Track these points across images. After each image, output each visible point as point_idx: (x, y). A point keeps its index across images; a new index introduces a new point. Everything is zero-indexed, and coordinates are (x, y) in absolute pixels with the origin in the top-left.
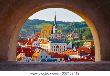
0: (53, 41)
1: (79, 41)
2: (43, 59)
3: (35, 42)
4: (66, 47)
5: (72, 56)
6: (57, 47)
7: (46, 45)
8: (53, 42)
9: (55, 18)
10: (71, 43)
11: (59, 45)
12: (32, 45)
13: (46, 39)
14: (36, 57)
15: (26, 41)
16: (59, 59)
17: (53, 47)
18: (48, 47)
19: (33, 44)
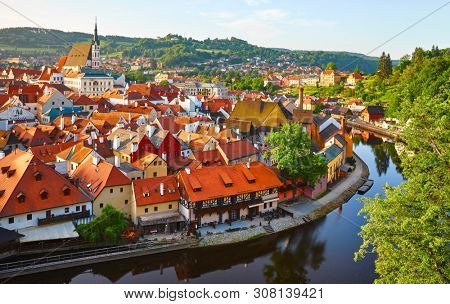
0: (88, 72)
1: (151, 72)
2: (55, 107)
3: (55, 75)
4: (112, 84)
5: (114, 101)
6: (96, 83)
7: (74, 80)
8: (87, 75)
9: (96, 30)
10: (123, 76)
11: (99, 80)
12: (48, 79)
13: (76, 69)
14: (42, 104)
15: (39, 73)
16: (88, 107)
17: (88, 84)
18: (76, 83)
19: (51, 79)
